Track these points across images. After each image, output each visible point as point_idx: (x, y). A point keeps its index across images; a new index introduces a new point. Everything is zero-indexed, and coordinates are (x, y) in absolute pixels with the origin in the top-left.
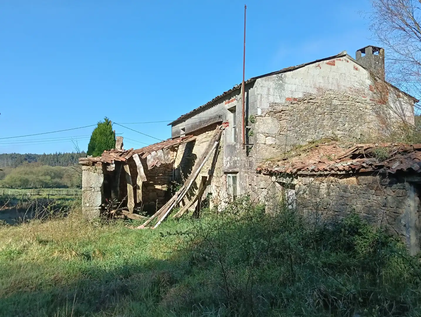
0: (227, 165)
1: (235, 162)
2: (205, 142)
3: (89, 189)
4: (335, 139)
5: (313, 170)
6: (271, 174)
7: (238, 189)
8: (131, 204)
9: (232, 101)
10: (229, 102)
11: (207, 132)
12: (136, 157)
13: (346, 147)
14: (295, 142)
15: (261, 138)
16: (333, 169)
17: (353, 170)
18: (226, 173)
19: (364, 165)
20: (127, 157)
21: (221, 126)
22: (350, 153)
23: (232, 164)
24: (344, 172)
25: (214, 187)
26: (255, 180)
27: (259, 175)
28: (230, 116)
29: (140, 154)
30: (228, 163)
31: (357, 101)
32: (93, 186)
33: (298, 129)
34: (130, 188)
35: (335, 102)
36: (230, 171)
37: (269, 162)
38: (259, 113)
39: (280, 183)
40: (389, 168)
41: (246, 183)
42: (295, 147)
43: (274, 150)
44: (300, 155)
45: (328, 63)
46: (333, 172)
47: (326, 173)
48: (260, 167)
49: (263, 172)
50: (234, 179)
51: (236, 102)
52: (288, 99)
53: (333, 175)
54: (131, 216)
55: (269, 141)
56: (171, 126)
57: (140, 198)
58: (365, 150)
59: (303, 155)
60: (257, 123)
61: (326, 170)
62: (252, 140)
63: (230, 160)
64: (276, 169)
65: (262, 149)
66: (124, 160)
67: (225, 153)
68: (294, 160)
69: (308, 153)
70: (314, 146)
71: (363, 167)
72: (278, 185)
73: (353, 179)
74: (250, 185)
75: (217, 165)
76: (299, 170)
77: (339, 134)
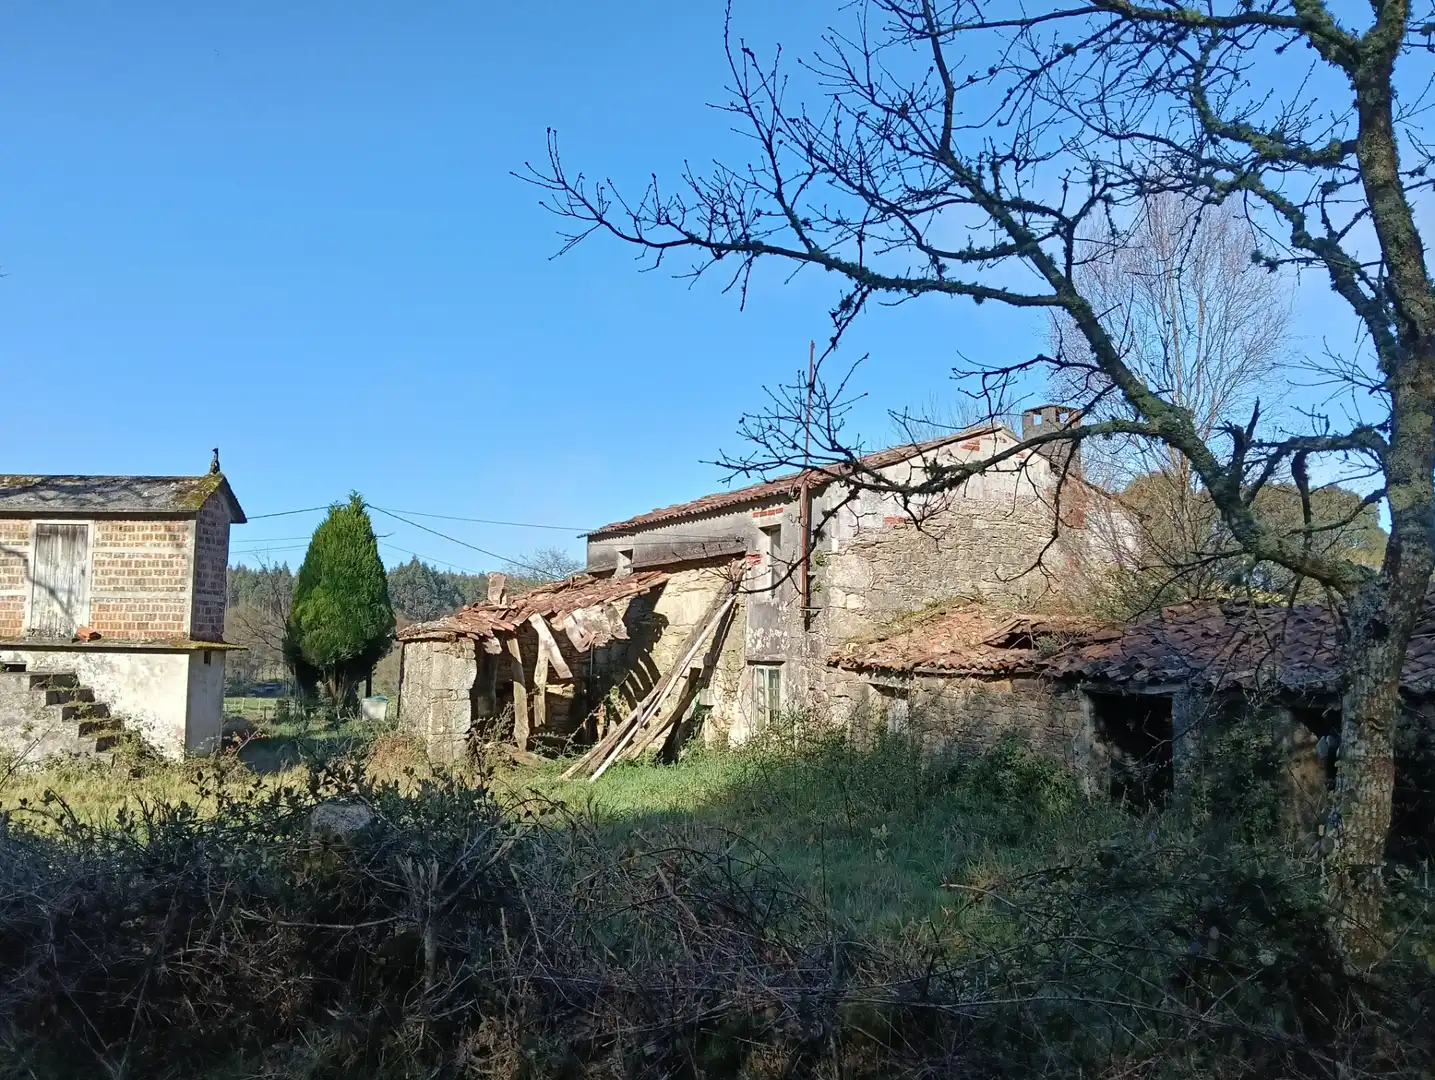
0: (754, 645)
1: (776, 641)
2: (695, 589)
3: (445, 693)
4: (977, 599)
5: (942, 666)
6: (860, 669)
7: (783, 696)
8: (522, 731)
9: (772, 513)
10: (763, 514)
11: (701, 570)
12: (536, 621)
13: (998, 619)
14: (901, 604)
15: (838, 598)
16: (974, 666)
17: (1006, 669)
18: (750, 663)
19: (1022, 662)
20: (518, 622)
21: (743, 561)
22: (1005, 631)
23: (768, 644)
24: (992, 672)
25: (718, 692)
26: (823, 678)
27: (832, 669)
28: (764, 542)
29: (545, 614)
30: (759, 641)
31: (1022, 519)
32: (454, 687)
33: (907, 579)
34: (519, 690)
35: (978, 524)
36: (766, 659)
37: (853, 645)
38: (835, 549)
39: (875, 686)
40: (1055, 668)
41: (803, 685)
42: (902, 616)
43: (862, 621)
44: (911, 631)
45: (965, 447)
46: (974, 670)
47: (963, 671)
48: (837, 654)
49: (843, 664)
50: (774, 675)
51: (783, 515)
52: (888, 519)
53: (975, 676)
54: (522, 755)
55: (854, 602)
56: (586, 538)
57: (540, 717)
58: (1033, 626)
59: (917, 632)
60: (830, 567)
61: (964, 668)
62: (817, 599)
63: (764, 634)
64: (873, 660)
65: (839, 617)
66: (512, 628)
67: (751, 621)
68: (901, 641)
69: (927, 628)
70: (937, 614)
71: (1020, 665)
72: (872, 690)
73: (1007, 683)
74: (811, 689)
75: (728, 645)
76: (918, 664)
77: (985, 587)
